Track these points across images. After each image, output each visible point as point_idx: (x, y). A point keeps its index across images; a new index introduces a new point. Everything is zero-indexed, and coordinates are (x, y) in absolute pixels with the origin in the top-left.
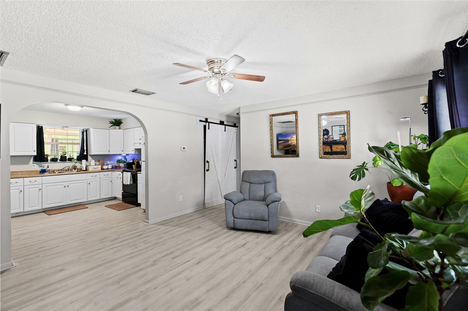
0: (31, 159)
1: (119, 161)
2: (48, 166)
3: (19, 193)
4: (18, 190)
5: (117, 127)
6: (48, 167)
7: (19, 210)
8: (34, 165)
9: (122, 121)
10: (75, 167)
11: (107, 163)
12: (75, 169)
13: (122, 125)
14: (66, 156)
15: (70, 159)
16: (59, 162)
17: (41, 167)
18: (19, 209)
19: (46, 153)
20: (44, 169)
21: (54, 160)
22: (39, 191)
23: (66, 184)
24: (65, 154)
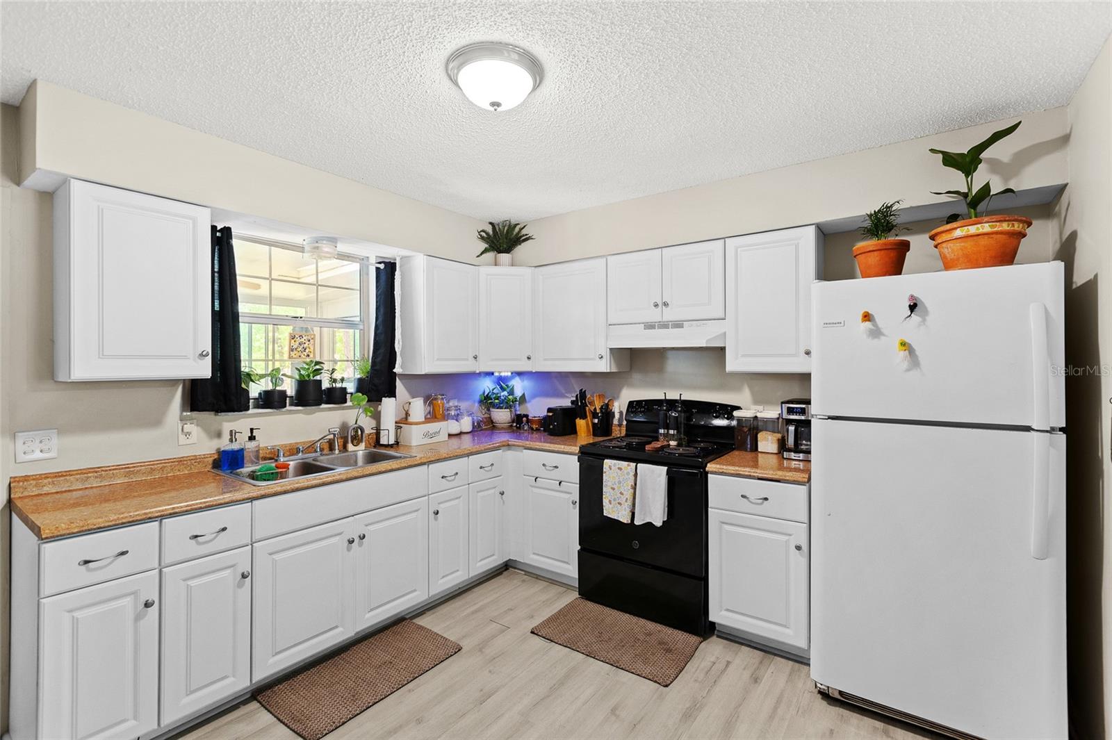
0: (173, 396)
1: (488, 401)
2: (252, 430)
3: (138, 618)
4: (127, 601)
5: (504, 257)
6: (252, 438)
7: (132, 723)
8: (188, 427)
9: (524, 232)
10: (357, 432)
11: (457, 408)
12: (357, 439)
13: (521, 250)
14: (320, 381)
15: (336, 396)
16: (290, 412)
17: (219, 435)
18: (135, 718)
19: (244, 367)
20: (235, 446)
21: (272, 400)
22: (240, 586)
23: (352, 528)
24: (317, 372)
